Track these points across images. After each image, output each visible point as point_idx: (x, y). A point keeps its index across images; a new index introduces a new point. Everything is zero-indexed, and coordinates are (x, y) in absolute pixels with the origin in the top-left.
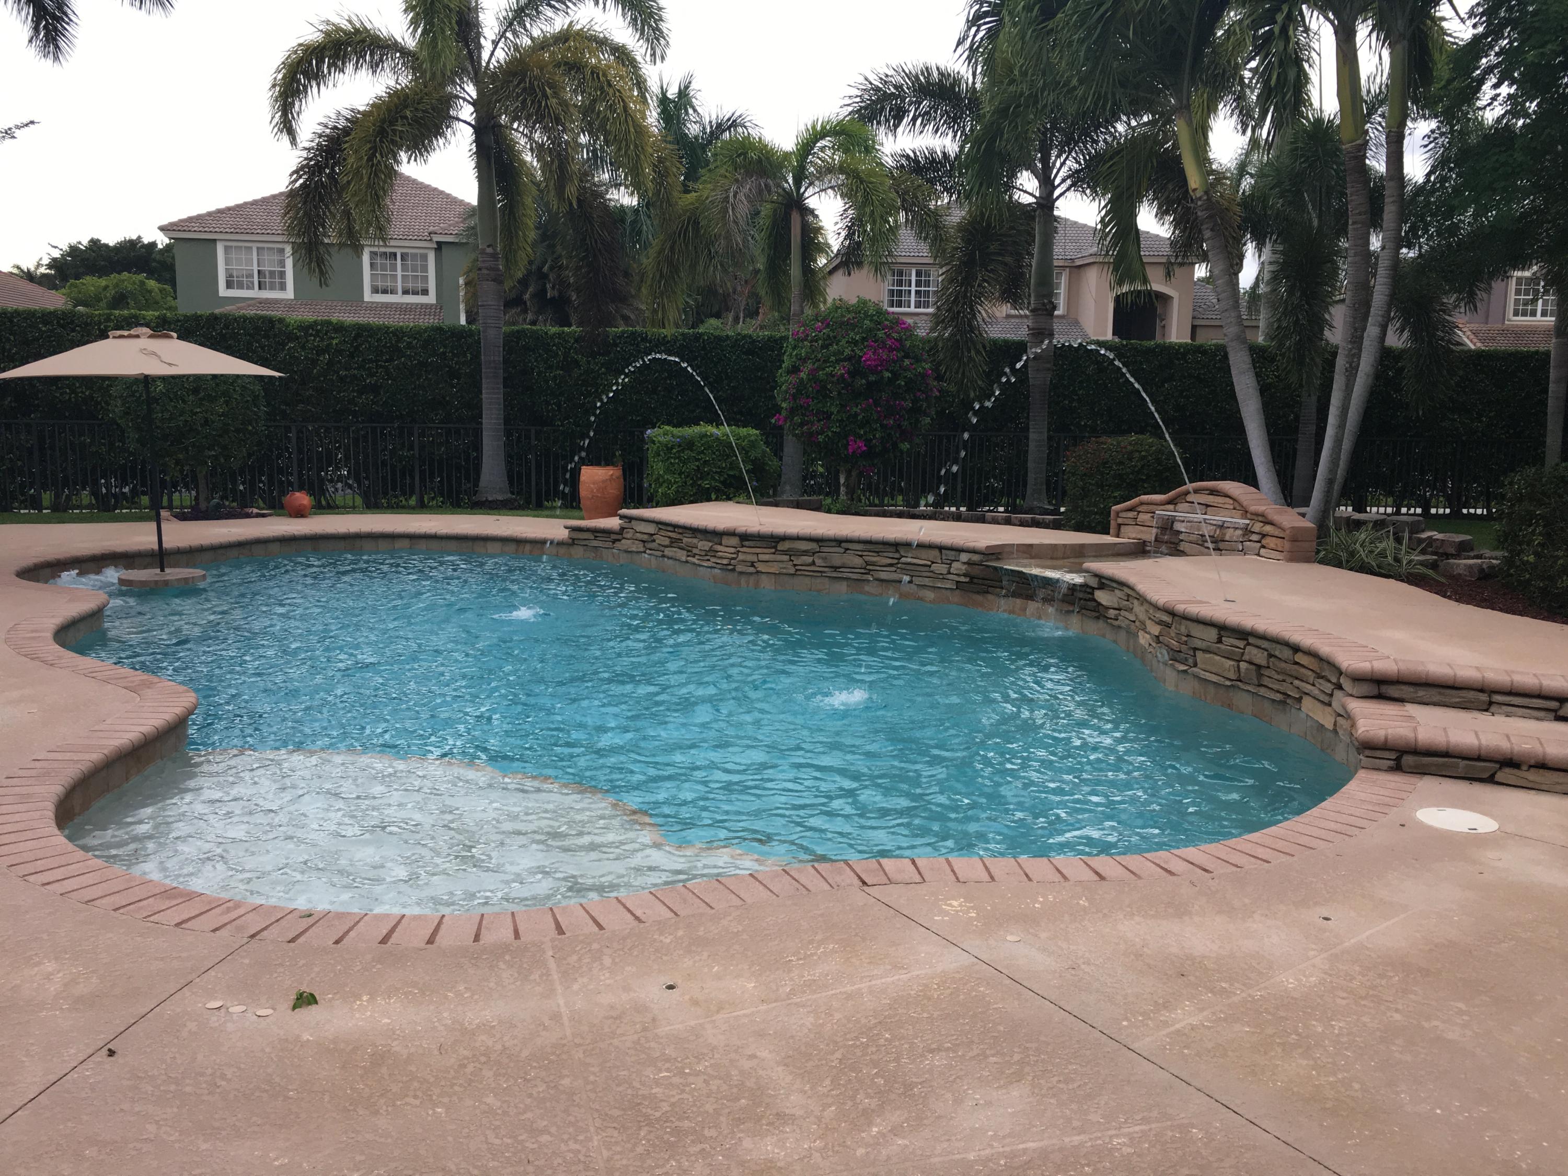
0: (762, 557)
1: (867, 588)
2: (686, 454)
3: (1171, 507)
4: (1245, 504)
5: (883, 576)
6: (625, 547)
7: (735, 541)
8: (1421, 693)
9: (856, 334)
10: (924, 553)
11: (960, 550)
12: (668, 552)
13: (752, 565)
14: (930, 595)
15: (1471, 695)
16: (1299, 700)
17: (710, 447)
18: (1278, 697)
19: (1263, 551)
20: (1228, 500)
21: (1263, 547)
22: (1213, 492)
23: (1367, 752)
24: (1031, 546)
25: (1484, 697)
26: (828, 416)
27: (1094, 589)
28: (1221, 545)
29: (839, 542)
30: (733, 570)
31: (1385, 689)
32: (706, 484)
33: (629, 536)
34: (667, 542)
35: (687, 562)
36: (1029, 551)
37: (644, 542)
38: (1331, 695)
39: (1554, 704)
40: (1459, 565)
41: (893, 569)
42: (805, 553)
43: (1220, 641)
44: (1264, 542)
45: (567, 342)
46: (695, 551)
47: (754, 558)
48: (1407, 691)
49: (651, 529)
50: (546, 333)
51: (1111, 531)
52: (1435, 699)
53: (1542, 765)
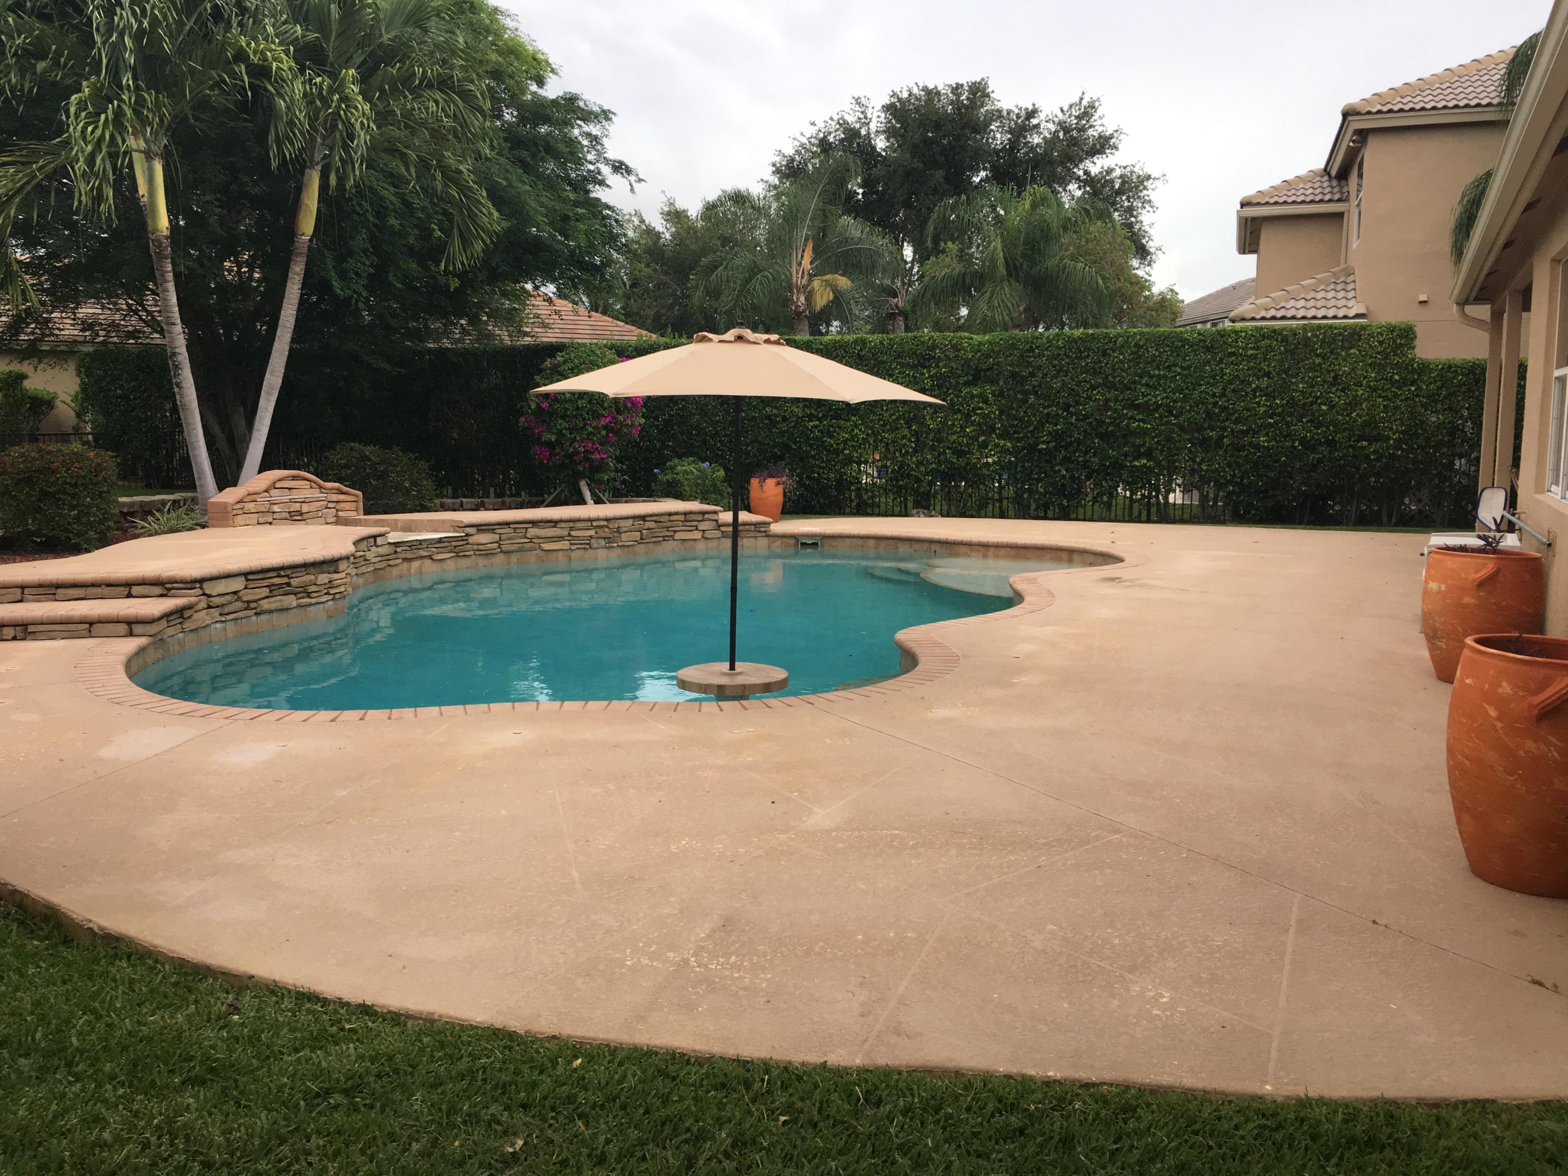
20: (306, 482)
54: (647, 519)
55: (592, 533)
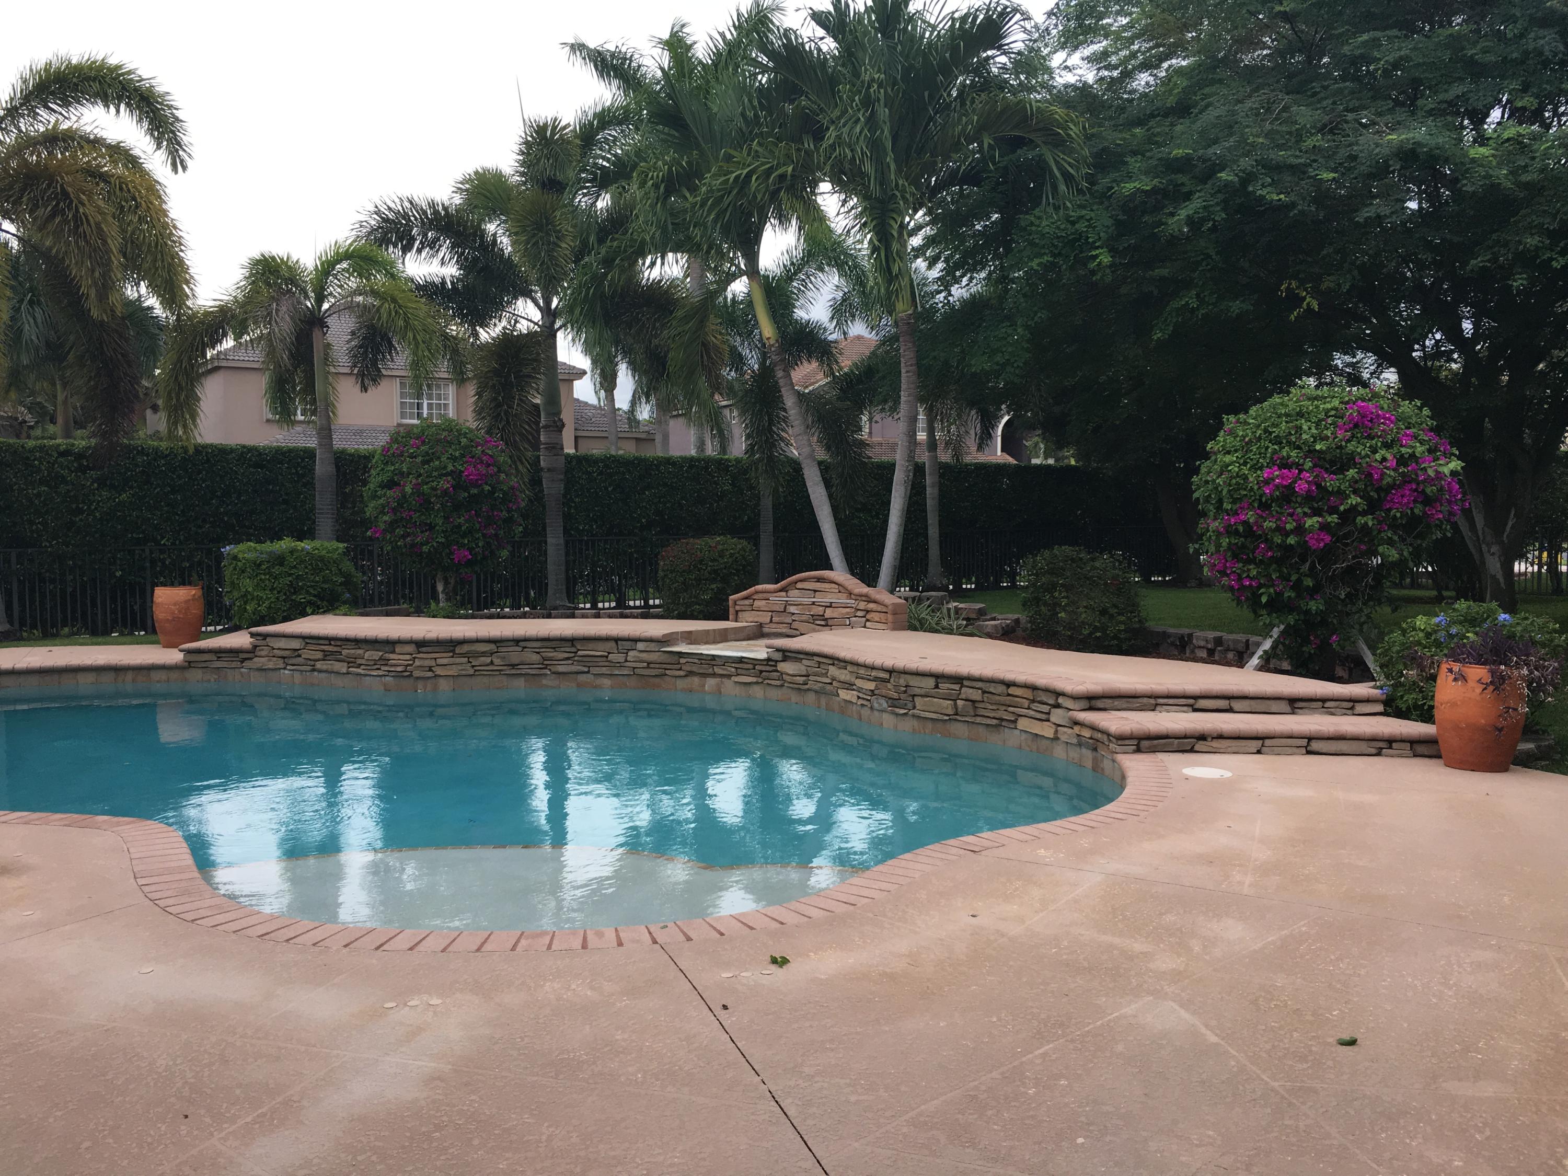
0: (440, 661)
1: (544, 682)
2: (276, 570)
3: (784, 594)
4: (849, 588)
5: (561, 669)
6: (259, 665)
7: (411, 648)
8: (1117, 703)
9: (455, 450)
10: (601, 646)
11: (636, 640)
12: (319, 665)
13: (430, 669)
14: (607, 682)
15: (1145, 700)
16: (1015, 721)
17: (302, 562)
18: (994, 722)
19: (868, 624)
20: (833, 585)
21: (868, 620)
22: (819, 580)
23: (1120, 742)
24: (690, 632)
25: (1152, 701)
26: (431, 527)
27: (776, 661)
28: (830, 622)
29: (517, 641)
30: (411, 676)
31: (1094, 702)
32: (300, 598)
33: (263, 653)
34: (319, 655)
35: (348, 673)
36: (690, 637)
37: (284, 658)
38: (1049, 713)
39: (1191, 701)
40: (987, 626)
41: (570, 662)
42: (483, 654)
43: (937, 687)
44: (868, 617)
45: (51, 456)
46: (359, 661)
47: (433, 663)
48: (1108, 703)
49: (296, 644)
50: (23, 447)
51: (731, 617)
52: (1125, 706)
53: (1221, 737)
54: (965, 683)
55: (871, 686)
